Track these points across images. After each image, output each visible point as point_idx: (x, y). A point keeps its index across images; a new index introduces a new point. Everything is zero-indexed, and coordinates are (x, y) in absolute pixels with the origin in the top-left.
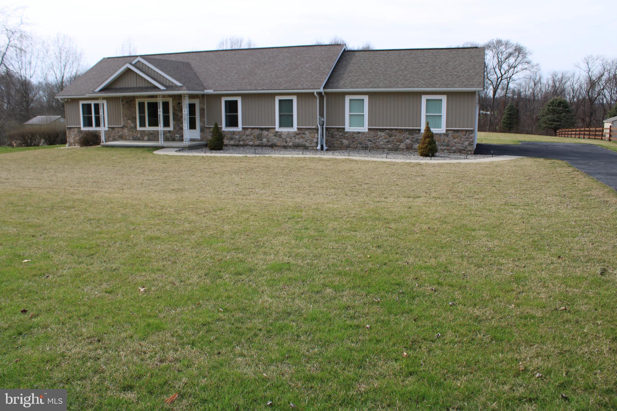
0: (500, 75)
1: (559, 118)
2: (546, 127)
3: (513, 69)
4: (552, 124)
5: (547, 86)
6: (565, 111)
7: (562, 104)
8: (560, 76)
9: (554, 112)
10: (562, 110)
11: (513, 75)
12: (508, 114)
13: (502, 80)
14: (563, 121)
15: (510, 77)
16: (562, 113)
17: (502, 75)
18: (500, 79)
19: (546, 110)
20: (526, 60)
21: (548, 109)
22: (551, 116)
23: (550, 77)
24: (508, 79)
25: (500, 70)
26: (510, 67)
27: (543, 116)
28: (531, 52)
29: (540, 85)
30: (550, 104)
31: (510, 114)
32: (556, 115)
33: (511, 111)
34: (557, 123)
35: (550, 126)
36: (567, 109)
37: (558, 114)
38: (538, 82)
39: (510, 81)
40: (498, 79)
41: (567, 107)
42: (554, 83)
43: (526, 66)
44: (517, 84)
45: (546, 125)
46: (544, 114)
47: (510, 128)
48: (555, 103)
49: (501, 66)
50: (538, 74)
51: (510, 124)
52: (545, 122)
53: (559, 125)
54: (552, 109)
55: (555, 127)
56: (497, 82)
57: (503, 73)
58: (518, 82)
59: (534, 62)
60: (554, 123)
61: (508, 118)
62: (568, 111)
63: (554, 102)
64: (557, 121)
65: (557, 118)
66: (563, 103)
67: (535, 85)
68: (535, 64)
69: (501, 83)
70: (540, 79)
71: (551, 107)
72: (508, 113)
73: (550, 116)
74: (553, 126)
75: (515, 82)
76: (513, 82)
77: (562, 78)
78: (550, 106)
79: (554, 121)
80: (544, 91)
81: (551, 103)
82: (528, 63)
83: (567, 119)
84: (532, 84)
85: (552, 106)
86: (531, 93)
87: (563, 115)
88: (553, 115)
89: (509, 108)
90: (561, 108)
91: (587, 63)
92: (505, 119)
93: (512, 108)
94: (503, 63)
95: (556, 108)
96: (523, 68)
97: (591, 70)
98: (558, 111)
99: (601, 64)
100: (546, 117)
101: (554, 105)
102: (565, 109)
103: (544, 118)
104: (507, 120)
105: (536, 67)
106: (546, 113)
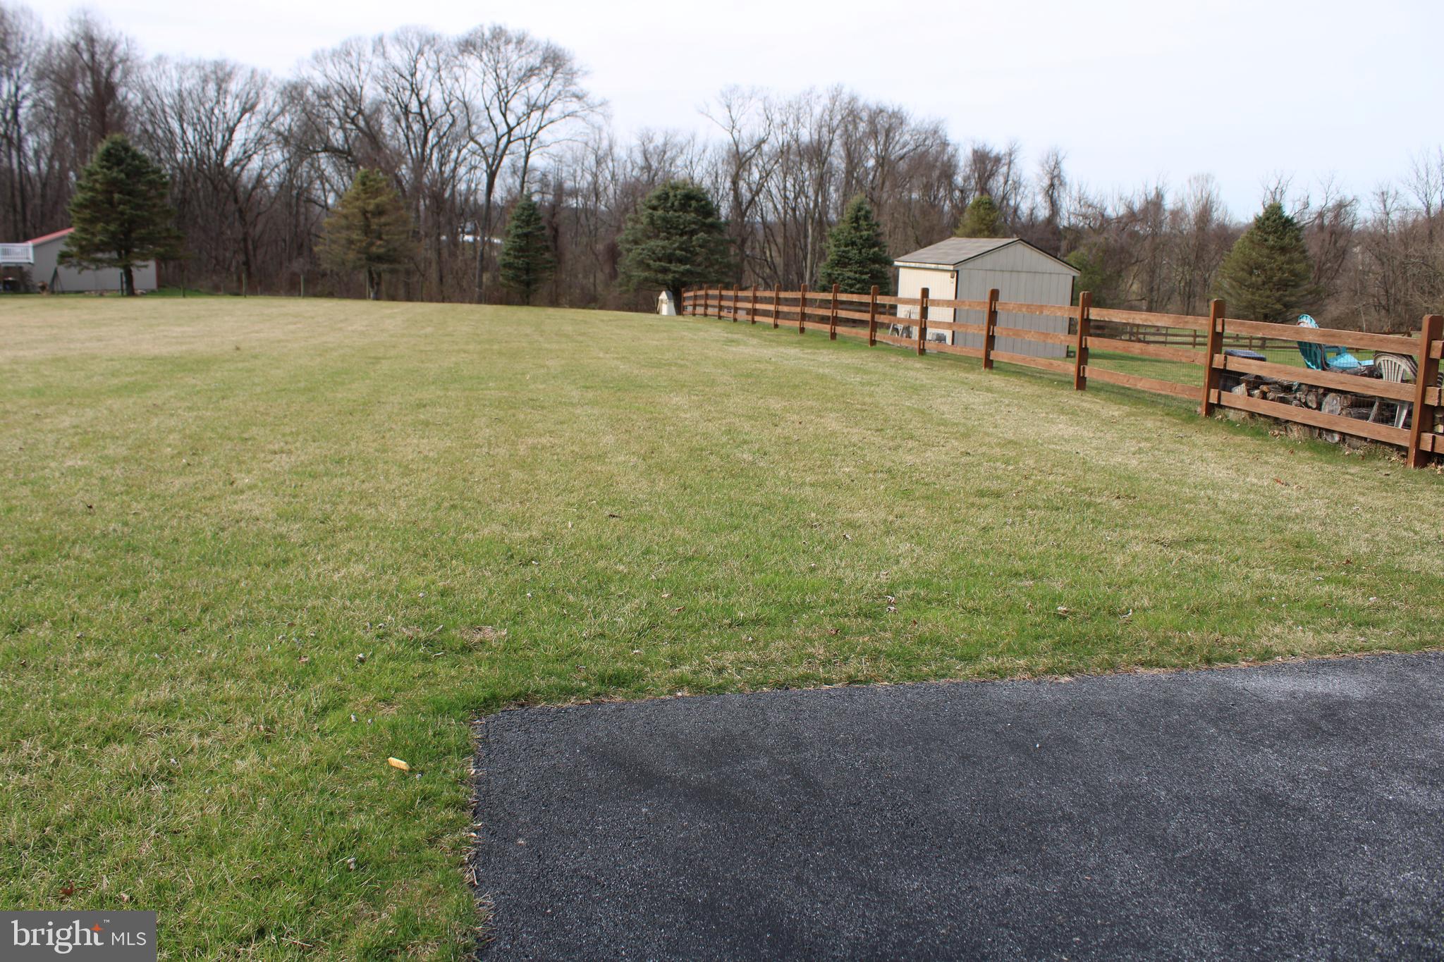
0: (503, 129)
1: (685, 250)
2: (646, 279)
3: (539, 113)
4: (665, 271)
5: (629, 165)
6: (704, 224)
7: (694, 203)
8: (659, 141)
9: (669, 227)
10: (696, 223)
11: (540, 128)
12: (518, 236)
13: (509, 142)
14: (699, 259)
15: (533, 137)
16: (693, 233)
17: (510, 130)
18: (505, 140)
19: (645, 220)
20: (573, 88)
21: (651, 217)
22: (660, 243)
23: (635, 142)
24: (528, 140)
25: (504, 115)
26: (532, 107)
27: (636, 242)
28: (585, 69)
29: (610, 164)
30: (655, 202)
31: (526, 235)
32: (677, 240)
33: (528, 223)
34: (682, 268)
36: (710, 220)
37: (681, 235)
38: (606, 155)
39: (534, 146)
40: (498, 140)
41: (710, 212)
42: (646, 159)
43: (574, 105)
44: (551, 156)
45: (646, 274)
46: (639, 235)
47: (528, 284)
48: (672, 199)
49: (506, 104)
50: (604, 135)
51: (528, 271)
52: (642, 264)
53: (689, 273)
54: (664, 219)
55: (675, 280)
56: (497, 147)
57: (512, 121)
58: (554, 149)
59: (595, 96)
60: (673, 267)
61: (521, 249)
62: (712, 225)
63: (667, 194)
64: (681, 261)
65: (680, 248)
66: (699, 200)
67: (598, 162)
68: (597, 101)
69: (507, 152)
70: (611, 148)
71: (660, 212)
72: (520, 231)
73: (656, 244)
74: (670, 276)
75: (546, 149)
76: (541, 150)
77: (665, 144)
78: (655, 208)
79: (670, 258)
80: (621, 177)
81: (659, 198)
83: (712, 252)
84: (591, 160)
85: (666, 210)
86: (589, 184)
87: (698, 239)
88: (668, 239)
89: (522, 215)
90: (693, 215)
91: (729, 107)
92: (508, 254)
93: (530, 215)
94: (511, 93)
95: (677, 214)
96: (566, 113)
97: (738, 127)
98: (682, 227)
99: (762, 111)
100: (643, 246)
101: (669, 204)
102: (705, 218)
103: (639, 251)
104: (516, 257)
105: (599, 110)
106: (644, 232)
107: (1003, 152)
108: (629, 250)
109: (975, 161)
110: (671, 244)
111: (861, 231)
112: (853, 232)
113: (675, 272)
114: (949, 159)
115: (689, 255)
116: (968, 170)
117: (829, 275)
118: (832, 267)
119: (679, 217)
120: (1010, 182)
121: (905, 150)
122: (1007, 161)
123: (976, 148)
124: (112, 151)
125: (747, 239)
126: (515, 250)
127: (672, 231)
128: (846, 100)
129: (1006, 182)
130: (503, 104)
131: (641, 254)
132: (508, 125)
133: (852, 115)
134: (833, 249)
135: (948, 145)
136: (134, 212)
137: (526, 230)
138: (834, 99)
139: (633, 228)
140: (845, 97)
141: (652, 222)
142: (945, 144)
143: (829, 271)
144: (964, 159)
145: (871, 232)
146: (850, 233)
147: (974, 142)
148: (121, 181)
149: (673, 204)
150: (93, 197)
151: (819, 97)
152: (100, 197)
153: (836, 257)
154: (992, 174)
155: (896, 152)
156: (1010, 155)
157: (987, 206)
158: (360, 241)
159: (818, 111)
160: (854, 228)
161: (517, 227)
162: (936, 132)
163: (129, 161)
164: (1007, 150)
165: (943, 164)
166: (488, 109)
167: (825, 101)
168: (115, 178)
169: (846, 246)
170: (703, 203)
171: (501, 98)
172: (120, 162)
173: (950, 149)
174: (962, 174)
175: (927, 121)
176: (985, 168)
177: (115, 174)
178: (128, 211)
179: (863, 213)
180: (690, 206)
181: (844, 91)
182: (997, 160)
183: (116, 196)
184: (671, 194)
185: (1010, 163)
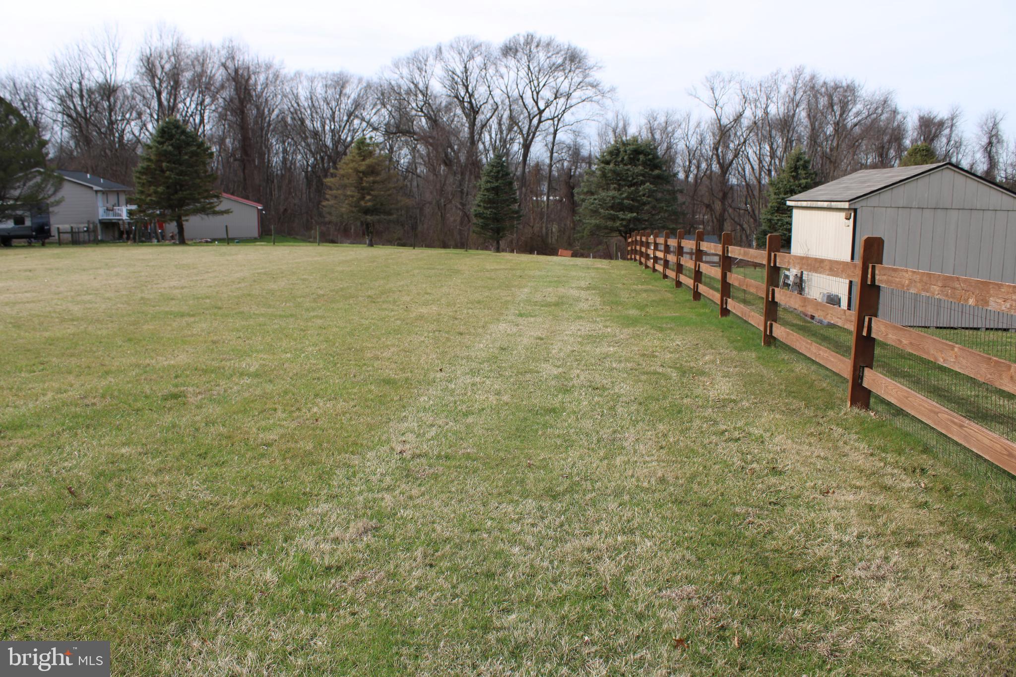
0: (534, 111)
1: (634, 200)
2: (596, 227)
3: (565, 99)
4: (614, 218)
6: (650, 176)
7: (641, 157)
9: (619, 180)
10: (643, 175)
11: (565, 110)
12: (487, 190)
13: (540, 122)
14: (646, 208)
15: (560, 118)
16: (640, 184)
17: (541, 112)
18: (536, 120)
19: (599, 174)
20: (590, 80)
21: (603, 170)
22: (611, 193)
24: (556, 119)
25: (536, 102)
26: (558, 95)
27: (590, 193)
28: (600, 65)
30: (607, 157)
31: (495, 189)
32: (626, 191)
33: (497, 178)
34: (629, 215)
35: (610, 224)
36: (656, 172)
37: (631, 186)
39: (560, 125)
40: (531, 120)
41: (656, 167)
43: (590, 92)
45: (597, 222)
46: (593, 187)
48: (622, 154)
49: (538, 93)
51: (494, 221)
52: (595, 212)
53: (635, 219)
54: (614, 172)
55: (622, 226)
56: (530, 125)
57: (542, 107)
59: (605, 85)
60: (621, 215)
61: (490, 201)
62: (658, 177)
63: (618, 150)
64: (631, 209)
65: (627, 198)
66: (646, 154)
68: (607, 89)
69: (539, 130)
71: (612, 166)
72: (490, 186)
73: (609, 194)
74: (618, 223)
75: (571, 127)
76: (567, 128)
77: (666, 122)
78: (608, 163)
79: (621, 207)
81: (611, 153)
82: (593, 86)
85: (617, 164)
87: (644, 189)
88: (619, 190)
89: (491, 171)
90: (641, 168)
91: (712, 89)
92: (479, 206)
93: (498, 172)
94: (541, 85)
95: (626, 168)
96: (583, 98)
97: (720, 104)
98: (630, 179)
99: (739, 92)
100: (596, 197)
101: (620, 159)
102: (652, 170)
103: (592, 201)
104: (485, 208)
105: (608, 95)
106: (599, 186)
107: (946, 118)
108: (583, 200)
109: (921, 126)
110: (621, 194)
111: (800, 179)
112: (792, 180)
113: (623, 220)
114: (899, 126)
115: (636, 204)
116: (915, 134)
117: (770, 220)
118: (772, 214)
119: (628, 170)
120: (952, 142)
121: (859, 118)
122: (950, 125)
123: (922, 115)
124: (166, 129)
125: (727, 193)
126: (484, 202)
127: (622, 183)
128: (808, 78)
129: (949, 142)
130: (535, 93)
131: (593, 204)
132: (538, 108)
133: (813, 90)
134: (773, 196)
135: (898, 113)
136: (177, 177)
137: (493, 185)
138: (797, 78)
139: (588, 181)
140: (807, 76)
141: (604, 175)
142: (895, 112)
143: (769, 217)
144: (911, 124)
145: (809, 180)
146: (789, 181)
147: (920, 111)
148: (170, 153)
149: (623, 159)
150: (148, 166)
151: (784, 77)
152: (153, 166)
153: (775, 204)
154: (936, 136)
155: (851, 119)
156: (952, 119)
157: (924, 152)
158: (352, 196)
159: (783, 89)
160: (793, 177)
161: (488, 182)
162: (885, 102)
163: (177, 136)
164: (950, 116)
165: (894, 130)
166: (522, 97)
167: (790, 80)
168: (165, 151)
169: (785, 194)
170: (650, 157)
171: (533, 88)
172: (171, 137)
173: (899, 117)
174: (910, 138)
175: (877, 93)
176: (930, 132)
177: (165, 147)
178: (172, 176)
179: (801, 162)
180: (638, 160)
181: (805, 71)
182: (941, 124)
183: (164, 164)
184: (622, 150)
185: (952, 126)
